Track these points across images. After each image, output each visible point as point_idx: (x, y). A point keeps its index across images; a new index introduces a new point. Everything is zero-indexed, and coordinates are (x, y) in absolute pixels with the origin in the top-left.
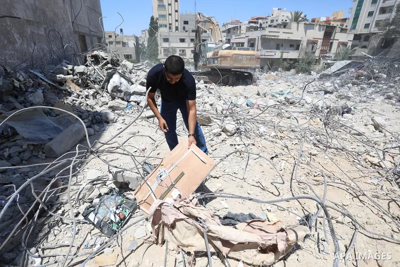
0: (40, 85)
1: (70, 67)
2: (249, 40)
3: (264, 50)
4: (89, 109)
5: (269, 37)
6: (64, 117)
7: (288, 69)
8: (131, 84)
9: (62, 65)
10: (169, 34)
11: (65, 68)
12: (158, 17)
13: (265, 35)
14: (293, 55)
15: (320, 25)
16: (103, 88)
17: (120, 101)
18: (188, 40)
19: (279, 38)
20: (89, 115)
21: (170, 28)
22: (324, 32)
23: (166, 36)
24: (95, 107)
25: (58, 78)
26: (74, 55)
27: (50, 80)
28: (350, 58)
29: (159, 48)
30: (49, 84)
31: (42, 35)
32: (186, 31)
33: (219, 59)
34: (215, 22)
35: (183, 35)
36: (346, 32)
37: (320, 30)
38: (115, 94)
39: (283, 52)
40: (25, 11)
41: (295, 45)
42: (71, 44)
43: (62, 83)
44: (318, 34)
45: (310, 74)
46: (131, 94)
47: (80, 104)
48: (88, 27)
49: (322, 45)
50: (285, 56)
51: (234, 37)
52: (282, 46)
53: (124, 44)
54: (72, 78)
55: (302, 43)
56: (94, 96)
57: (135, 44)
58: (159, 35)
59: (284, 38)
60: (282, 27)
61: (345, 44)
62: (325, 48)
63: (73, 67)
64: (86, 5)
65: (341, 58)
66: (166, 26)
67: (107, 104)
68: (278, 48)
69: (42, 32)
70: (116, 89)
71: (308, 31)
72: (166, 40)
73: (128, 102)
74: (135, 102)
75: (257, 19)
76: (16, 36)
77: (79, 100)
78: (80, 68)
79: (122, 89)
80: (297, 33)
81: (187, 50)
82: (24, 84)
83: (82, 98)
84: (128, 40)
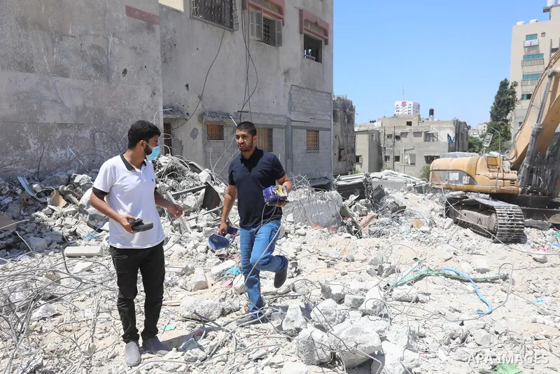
12: (519, 79)
31: (83, 138)
48: (285, 116)
53: (429, 136)
57: (453, 135)
64: (289, 84)
69: (85, 134)
76: (32, 141)
84: (440, 128)
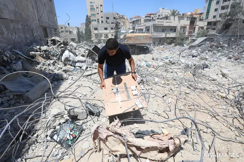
0: (20, 59)
1: (38, 47)
2: (146, 27)
3: (155, 33)
4: (51, 72)
5: (158, 25)
6: (36, 77)
7: (170, 44)
8: (76, 56)
9: (33, 46)
10: (98, 25)
11: (35, 48)
12: (90, 15)
13: (155, 24)
14: (172, 35)
15: (187, 17)
16: (59, 59)
17: (69, 66)
18: (109, 28)
19: (164, 25)
20: (51, 75)
21: (98, 22)
22: (190, 21)
23: (96, 26)
24: (54, 70)
25: (31, 54)
26: (40, 40)
27: (26, 55)
28: (206, 36)
29: (92, 34)
30: (25, 58)
31: (20, 28)
32: (108, 23)
33: (127, 39)
34: (125, 18)
35: (106, 25)
36: (202, 21)
37: (187, 20)
38: (66, 62)
39: (166, 34)
40: (9, 14)
41: (173, 29)
42: (38, 33)
43: (33, 57)
44: (186, 22)
45: (183, 46)
46: (76, 62)
47: (45, 69)
48: (48, 23)
49: (189, 29)
50: (168, 36)
51: (137, 25)
52: (166, 30)
53: (70, 32)
54: (39, 54)
55: (177, 28)
56: (54, 64)
57: (77, 32)
58: (91, 26)
59: (167, 25)
60: (165, 19)
61: (202, 28)
62: (191, 30)
63: (40, 47)
64: (46, 9)
65: (201, 36)
66: (96, 21)
67: (62, 69)
68: (163, 31)
69: (20, 27)
70: (67, 59)
71: (181, 21)
72: (96, 29)
73: (75, 67)
74: (79, 67)
75: (150, 15)
76: (4, 29)
77: (44, 67)
78: (45, 48)
79: (71, 59)
80: (174, 22)
81: (109, 34)
82: (10, 59)
83: (46, 66)
84: (73, 30)
